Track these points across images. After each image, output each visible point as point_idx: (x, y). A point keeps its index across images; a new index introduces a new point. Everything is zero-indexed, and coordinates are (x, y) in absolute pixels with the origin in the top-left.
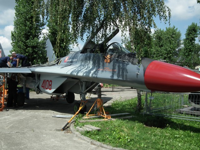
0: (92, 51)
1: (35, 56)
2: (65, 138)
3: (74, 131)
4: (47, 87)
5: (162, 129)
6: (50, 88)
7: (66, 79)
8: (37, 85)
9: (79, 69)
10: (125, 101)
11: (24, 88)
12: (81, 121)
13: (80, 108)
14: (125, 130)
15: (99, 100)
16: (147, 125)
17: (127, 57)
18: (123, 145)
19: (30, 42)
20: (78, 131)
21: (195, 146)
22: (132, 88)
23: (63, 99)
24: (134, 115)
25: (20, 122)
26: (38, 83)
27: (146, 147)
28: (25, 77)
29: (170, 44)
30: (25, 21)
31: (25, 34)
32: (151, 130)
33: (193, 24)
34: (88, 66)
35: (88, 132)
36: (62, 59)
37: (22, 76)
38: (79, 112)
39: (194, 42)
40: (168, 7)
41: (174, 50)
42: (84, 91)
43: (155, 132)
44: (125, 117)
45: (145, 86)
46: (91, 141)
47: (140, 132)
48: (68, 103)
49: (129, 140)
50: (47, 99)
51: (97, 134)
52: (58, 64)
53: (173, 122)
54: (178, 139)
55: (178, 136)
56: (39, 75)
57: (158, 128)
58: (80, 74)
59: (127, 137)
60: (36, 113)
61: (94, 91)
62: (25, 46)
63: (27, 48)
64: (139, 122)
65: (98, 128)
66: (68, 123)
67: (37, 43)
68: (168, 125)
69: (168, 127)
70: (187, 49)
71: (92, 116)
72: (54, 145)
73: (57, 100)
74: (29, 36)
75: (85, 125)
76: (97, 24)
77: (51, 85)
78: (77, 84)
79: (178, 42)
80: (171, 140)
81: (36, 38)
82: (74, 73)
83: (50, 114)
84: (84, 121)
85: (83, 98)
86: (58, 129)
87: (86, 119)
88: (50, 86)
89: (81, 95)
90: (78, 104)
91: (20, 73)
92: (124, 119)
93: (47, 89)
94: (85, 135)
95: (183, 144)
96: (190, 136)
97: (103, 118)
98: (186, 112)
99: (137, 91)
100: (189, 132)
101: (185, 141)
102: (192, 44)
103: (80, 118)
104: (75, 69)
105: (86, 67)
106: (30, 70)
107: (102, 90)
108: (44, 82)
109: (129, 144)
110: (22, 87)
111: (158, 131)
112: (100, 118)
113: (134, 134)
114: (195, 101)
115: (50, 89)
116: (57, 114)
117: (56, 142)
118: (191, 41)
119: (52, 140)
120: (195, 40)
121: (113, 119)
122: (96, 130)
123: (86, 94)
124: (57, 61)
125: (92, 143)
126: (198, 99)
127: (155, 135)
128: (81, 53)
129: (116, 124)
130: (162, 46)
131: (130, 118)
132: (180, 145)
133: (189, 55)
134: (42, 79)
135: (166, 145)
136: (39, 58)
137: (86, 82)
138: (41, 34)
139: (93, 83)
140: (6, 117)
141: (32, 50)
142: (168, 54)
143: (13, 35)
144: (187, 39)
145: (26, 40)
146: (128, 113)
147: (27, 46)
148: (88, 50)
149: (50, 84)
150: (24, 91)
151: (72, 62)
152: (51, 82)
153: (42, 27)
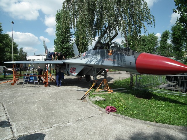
0: (100, 48)
2: (82, 105)
3: (88, 100)
5: (148, 100)
7: (84, 67)
8: (67, 71)
9: (92, 60)
10: (122, 80)
12: (93, 94)
13: (93, 85)
14: (123, 101)
15: (105, 80)
16: (137, 97)
17: (123, 51)
18: (121, 112)
19: (65, 45)
20: (91, 100)
21: (174, 113)
22: (127, 72)
23: (84, 79)
24: (128, 90)
25: (56, 94)
26: (68, 69)
27: (138, 114)
29: (151, 44)
30: (62, 33)
31: (62, 41)
32: (140, 100)
33: (166, 31)
35: (97, 102)
36: (82, 54)
38: (92, 88)
39: (167, 42)
40: (152, 16)
41: (153, 48)
42: (96, 74)
43: (144, 102)
44: (122, 91)
45: (136, 71)
46: (99, 108)
47: (133, 102)
48: (86, 81)
49: (125, 108)
50: (74, 79)
51: (103, 103)
53: (155, 95)
54: (160, 108)
55: (160, 105)
56: (68, 64)
57: (145, 99)
58: (93, 63)
59: (124, 106)
60: (67, 88)
61: (103, 74)
63: (63, 49)
64: (132, 95)
65: (104, 99)
66: (85, 95)
67: (69, 46)
68: (153, 97)
69: (152, 98)
70: (162, 47)
71: (101, 90)
72: (74, 110)
73: (81, 79)
75: (95, 97)
76: (104, 29)
77: (75, 71)
78: (91, 70)
79: (156, 43)
80: (156, 109)
81: (68, 43)
82: (88, 62)
83: (75, 88)
84: (95, 93)
85: (95, 78)
86: (79, 98)
87: (97, 92)
89: (93, 77)
90: (92, 82)
92: (122, 92)
93: (73, 73)
94: (95, 104)
95: (165, 112)
96: (169, 106)
97: (108, 91)
98: (164, 87)
99: (130, 73)
100: (168, 102)
101: (166, 110)
102: (165, 43)
103: (93, 91)
105: (96, 59)
106: (63, 62)
107: (107, 73)
108: (71, 69)
109: (125, 111)
111: (145, 101)
112: (106, 91)
113: (128, 103)
114: (172, 81)
115: (75, 73)
116: (79, 89)
117: (76, 108)
118: (165, 41)
119: (74, 107)
120: (167, 41)
121: (114, 92)
122: (103, 100)
123: (97, 76)
124: (79, 56)
125: (99, 110)
126: (174, 79)
127: (144, 105)
128: (93, 50)
129: (116, 96)
130: (145, 45)
131: (126, 92)
132: (162, 112)
133: (163, 51)
134: (70, 67)
135: (152, 112)
136: (70, 55)
137: (97, 68)
138: (71, 40)
139: (101, 69)
140: (49, 90)
141: (66, 50)
142: (149, 50)
143: (55, 42)
144: (162, 40)
145: (63, 44)
146: (124, 88)
147: (63, 48)
148: (98, 48)
151: (87, 56)
152: (75, 69)
153: (72, 36)
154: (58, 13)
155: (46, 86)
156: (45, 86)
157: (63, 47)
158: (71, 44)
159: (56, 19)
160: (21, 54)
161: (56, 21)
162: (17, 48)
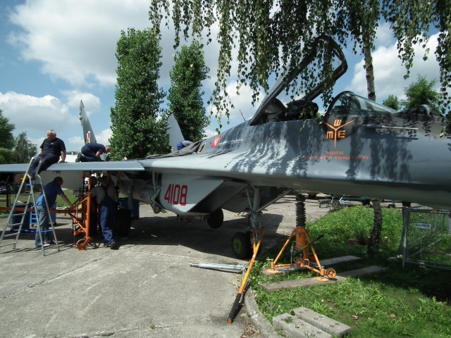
0: (282, 118)
1: (149, 146)
3: (270, 331)
4: (176, 200)
6: (183, 201)
7: (219, 182)
8: (155, 196)
9: (253, 159)
11: (129, 200)
12: (266, 286)
13: (256, 249)
15: (300, 230)
19: (141, 124)
20: (280, 331)
26: (158, 191)
28: (131, 180)
31: (133, 111)
34: (273, 151)
36: (205, 142)
37: (126, 178)
52: (198, 152)
56: (160, 174)
58: (260, 169)
62: (133, 130)
63: (135, 134)
67: (153, 125)
71: (283, 267)
74: (140, 113)
75: (295, 311)
77: (185, 196)
81: (150, 117)
82: (242, 167)
83: (183, 255)
85: (254, 223)
88: (183, 198)
91: (122, 171)
93: (176, 203)
104: (242, 158)
108: (169, 189)
110: (126, 199)
115: (184, 204)
116: (197, 258)
124: (195, 147)
128: (252, 124)
134: (166, 183)
138: (158, 110)
140: (90, 267)
141: (144, 137)
143: (113, 113)
145: (135, 120)
147: (136, 131)
148: (270, 117)
149: (184, 193)
150: (130, 206)
151: (228, 146)
152: (184, 190)
153: (160, 100)
154: (125, 38)
155: (82, 247)
156: (80, 248)
157: (136, 129)
158: (159, 119)
159: (117, 54)
160: (22, 149)
161: (119, 60)
162: (11, 134)
